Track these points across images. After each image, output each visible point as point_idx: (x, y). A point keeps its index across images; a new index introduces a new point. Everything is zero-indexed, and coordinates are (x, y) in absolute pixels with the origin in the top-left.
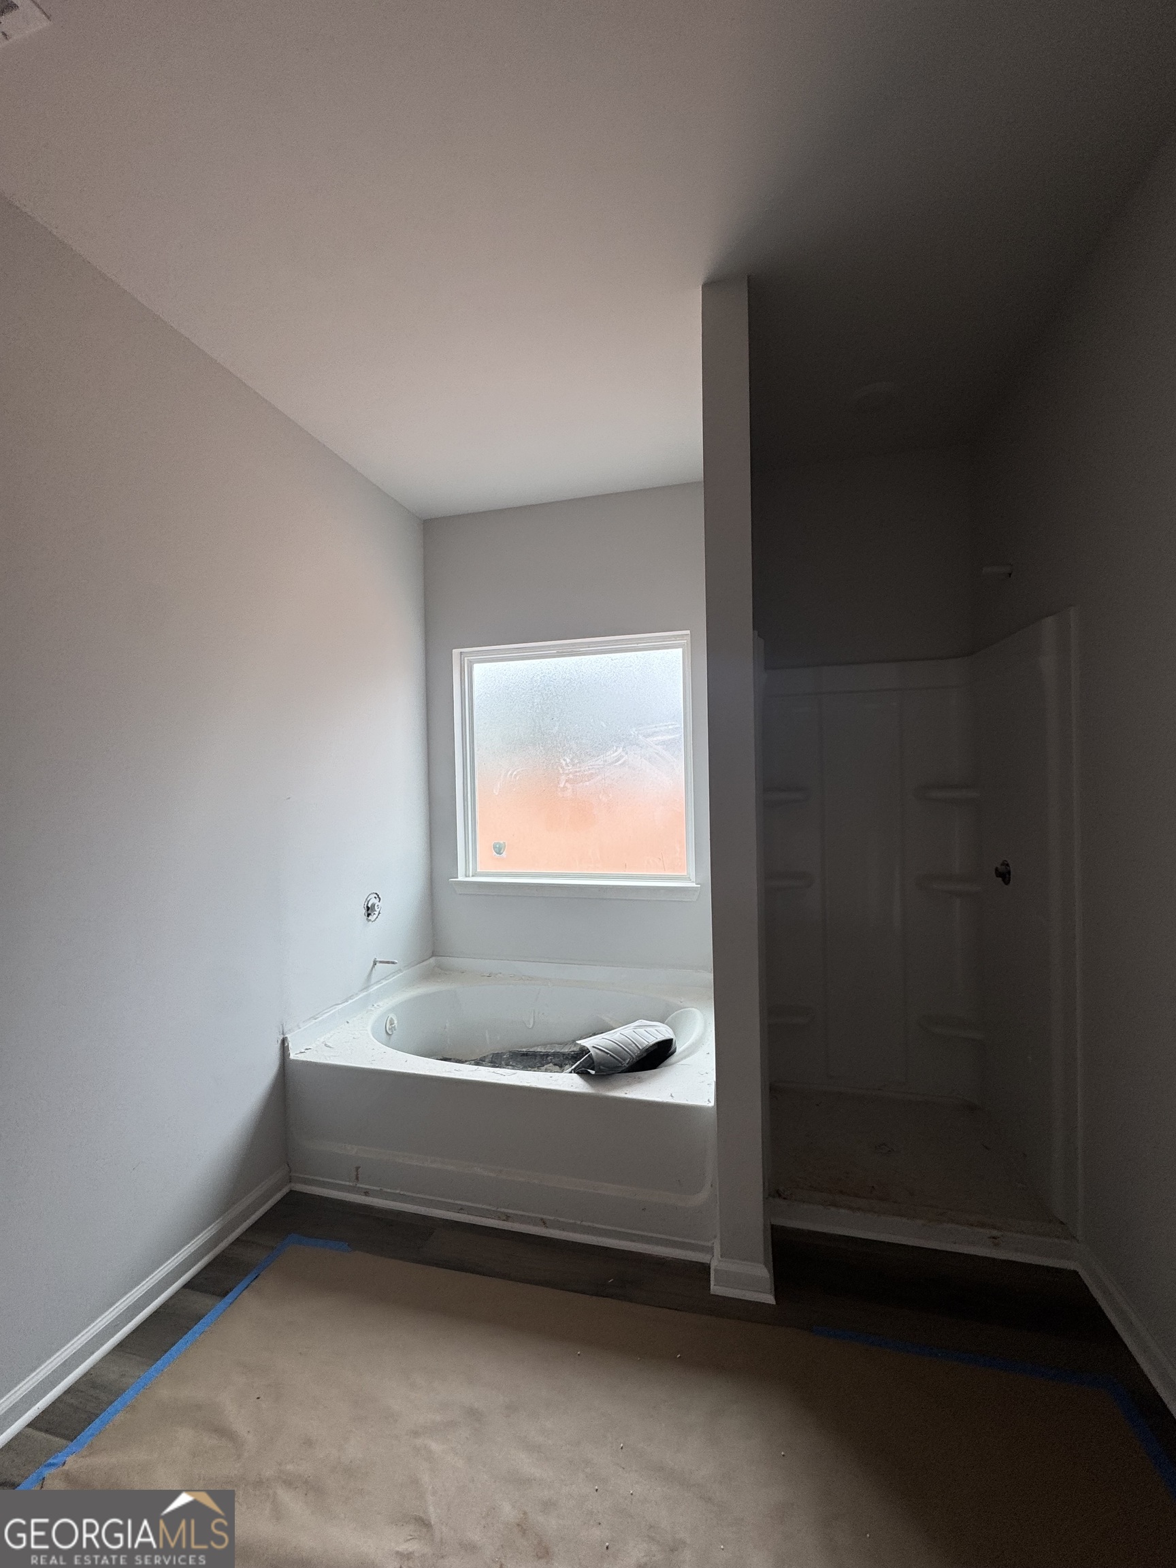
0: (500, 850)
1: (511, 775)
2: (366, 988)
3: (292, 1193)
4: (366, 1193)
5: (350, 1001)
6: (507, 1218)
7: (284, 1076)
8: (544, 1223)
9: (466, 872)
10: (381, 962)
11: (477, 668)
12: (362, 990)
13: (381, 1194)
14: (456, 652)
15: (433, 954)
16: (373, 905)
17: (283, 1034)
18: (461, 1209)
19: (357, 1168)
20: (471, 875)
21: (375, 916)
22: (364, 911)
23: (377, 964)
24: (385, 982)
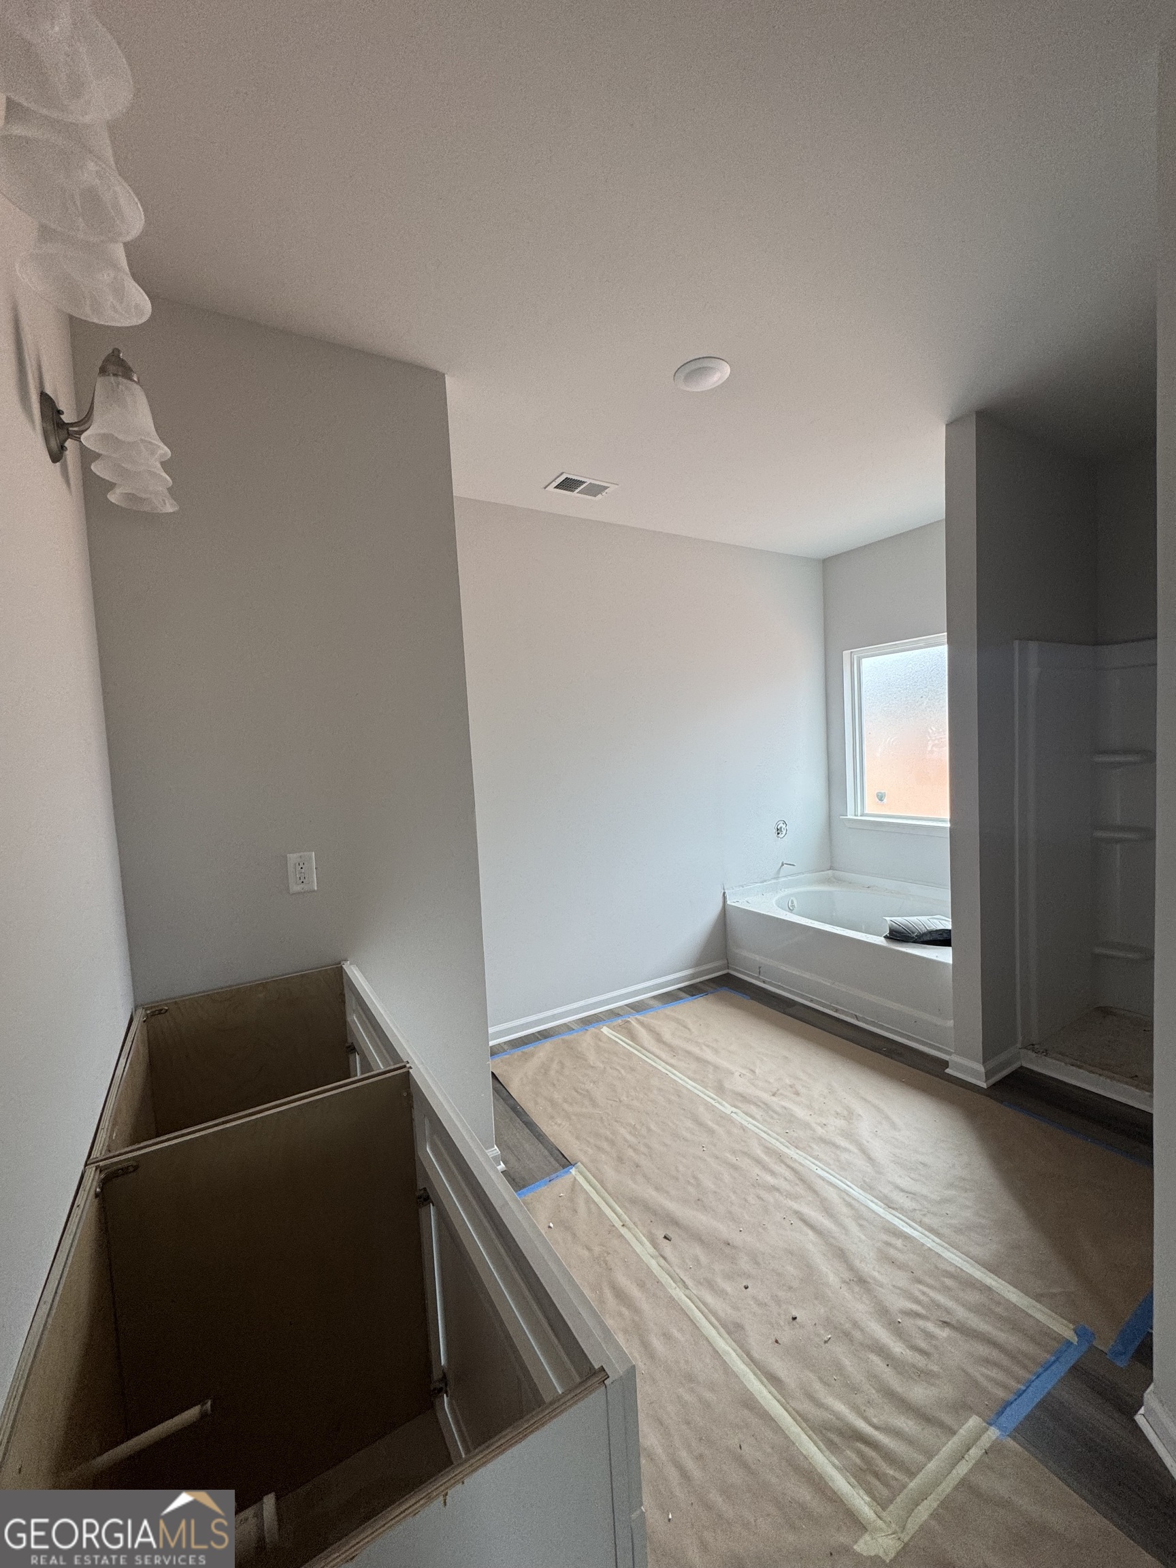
0: (882, 797)
1: (890, 741)
2: (777, 878)
3: (728, 974)
4: (764, 982)
5: (765, 883)
6: (837, 1011)
7: (725, 914)
8: (857, 1017)
9: (855, 812)
10: (786, 864)
11: (865, 662)
12: (774, 878)
13: (770, 983)
14: (846, 653)
15: (831, 868)
16: (781, 828)
17: (724, 889)
18: (812, 1001)
19: (760, 968)
20: (859, 814)
21: (783, 835)
22: (775, 830)
23: (785, 865)
24: (790, 878)
